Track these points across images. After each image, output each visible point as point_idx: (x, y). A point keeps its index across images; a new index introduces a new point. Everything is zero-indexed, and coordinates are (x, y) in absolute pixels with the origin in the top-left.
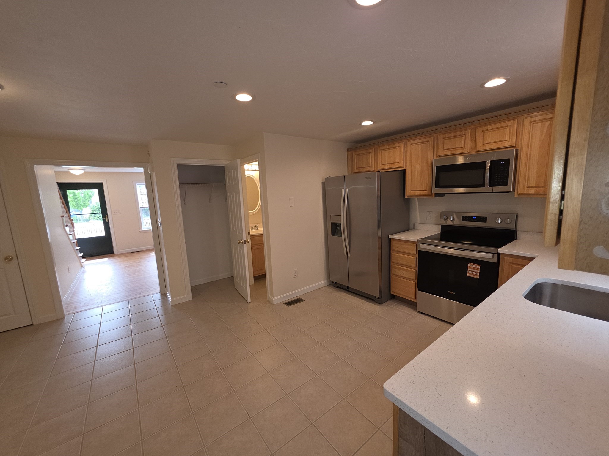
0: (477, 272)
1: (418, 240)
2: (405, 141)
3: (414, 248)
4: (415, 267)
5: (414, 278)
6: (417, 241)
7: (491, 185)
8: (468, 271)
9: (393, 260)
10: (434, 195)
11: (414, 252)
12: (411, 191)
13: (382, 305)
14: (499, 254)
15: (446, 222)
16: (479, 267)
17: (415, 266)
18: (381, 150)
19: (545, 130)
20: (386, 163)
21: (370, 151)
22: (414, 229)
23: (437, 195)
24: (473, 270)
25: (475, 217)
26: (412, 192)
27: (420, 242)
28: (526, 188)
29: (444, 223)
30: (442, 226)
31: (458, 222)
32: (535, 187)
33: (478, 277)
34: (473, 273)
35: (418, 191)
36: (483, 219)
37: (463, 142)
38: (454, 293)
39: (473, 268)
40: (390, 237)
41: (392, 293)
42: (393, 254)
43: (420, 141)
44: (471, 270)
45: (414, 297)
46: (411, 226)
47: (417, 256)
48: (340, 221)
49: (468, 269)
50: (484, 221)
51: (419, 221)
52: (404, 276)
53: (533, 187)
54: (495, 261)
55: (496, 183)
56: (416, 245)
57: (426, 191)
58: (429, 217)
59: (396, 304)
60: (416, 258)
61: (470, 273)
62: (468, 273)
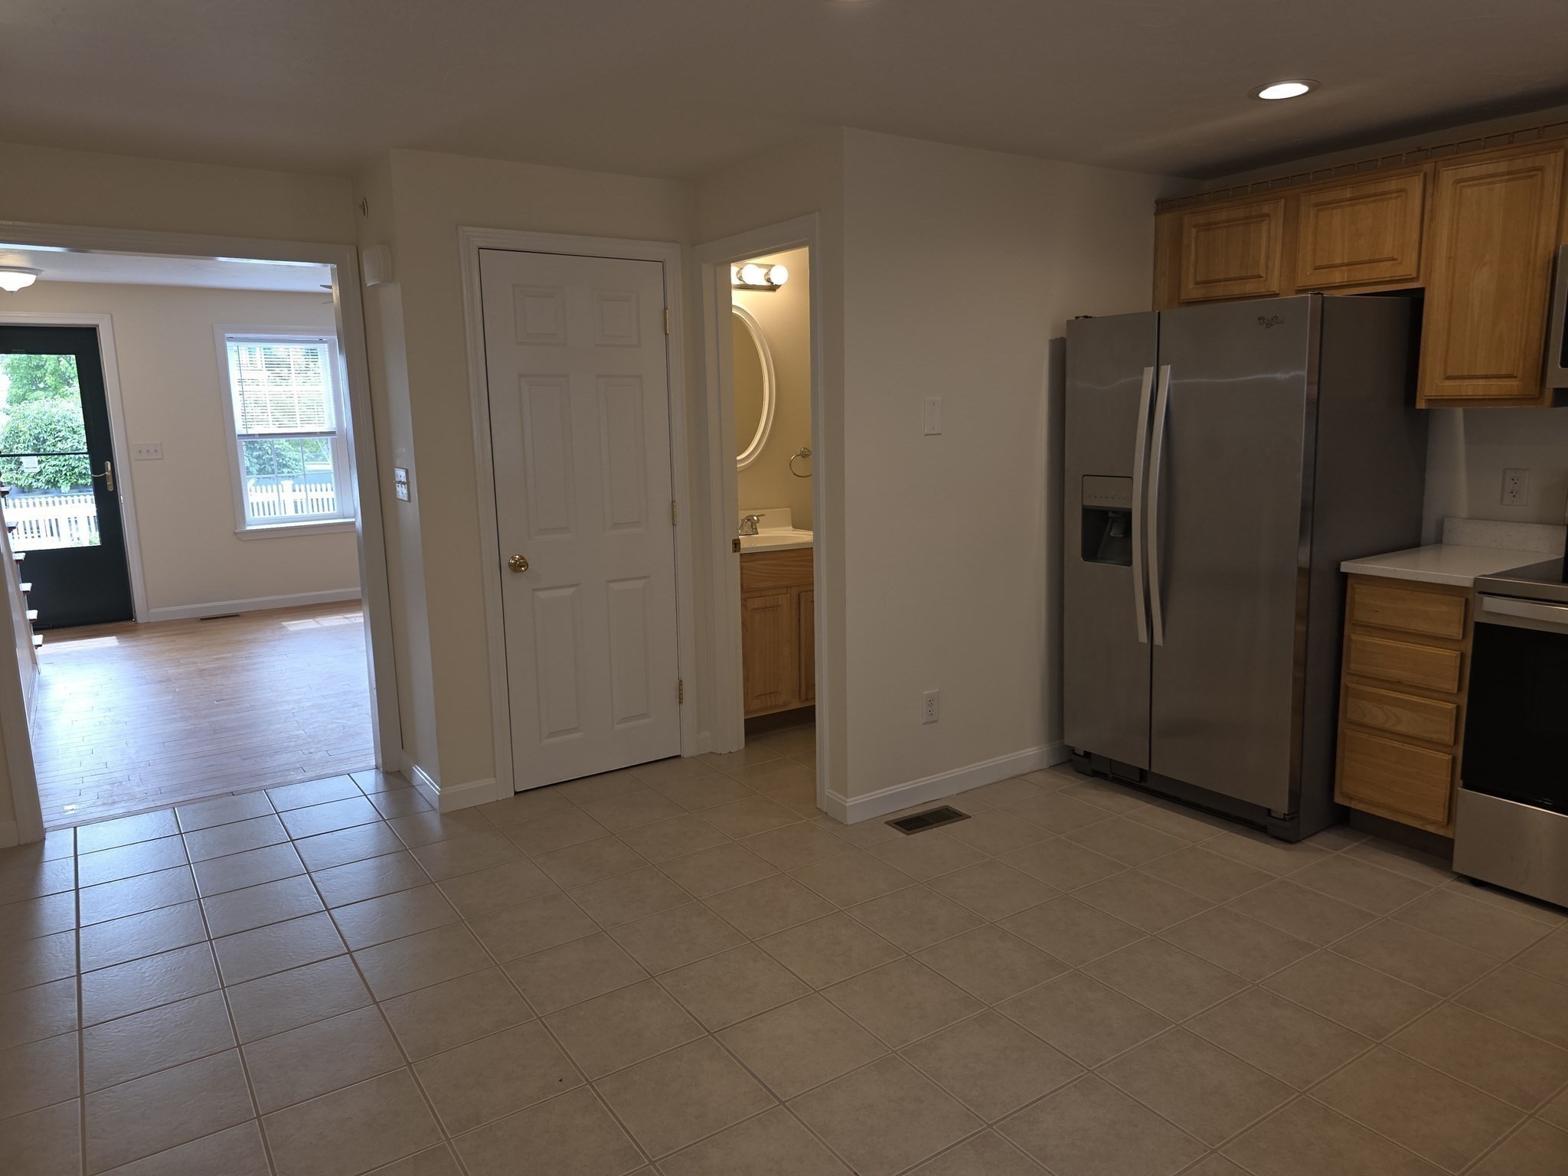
1: (1476, 580)
2: (1428, 167)
3: (1455, 611)
4: (1455, 691)
5: (1449, 739)
6: (1469, 584)
9: (1354, 663)
10: (1549, 394)
11: (1456, 631)
12: (1448, 378)
13: (1299, 845)
17: (1453, 687)
18: (1317, 205)
20: (1338, 261)
21: (1266, 209)
22: (1439, 541)
23: (1562, 397)
26: (1447, 383)
27: (1484, 588)
35: (1475, 382)
40: (1347, 567)
41: (1339, 799)
42: (1355, 638)
43: (1503, 166)
45: (1441, 816)
46: (1428, 531)
47: (1468, 647)
48: (1131, 499)
51: (1464, 509)
52: (1401, 728)
56: (1464, 599)
57: (1518, 379)
58: (1514, 494)
59: (1357, 843)
60: (1462, 656)
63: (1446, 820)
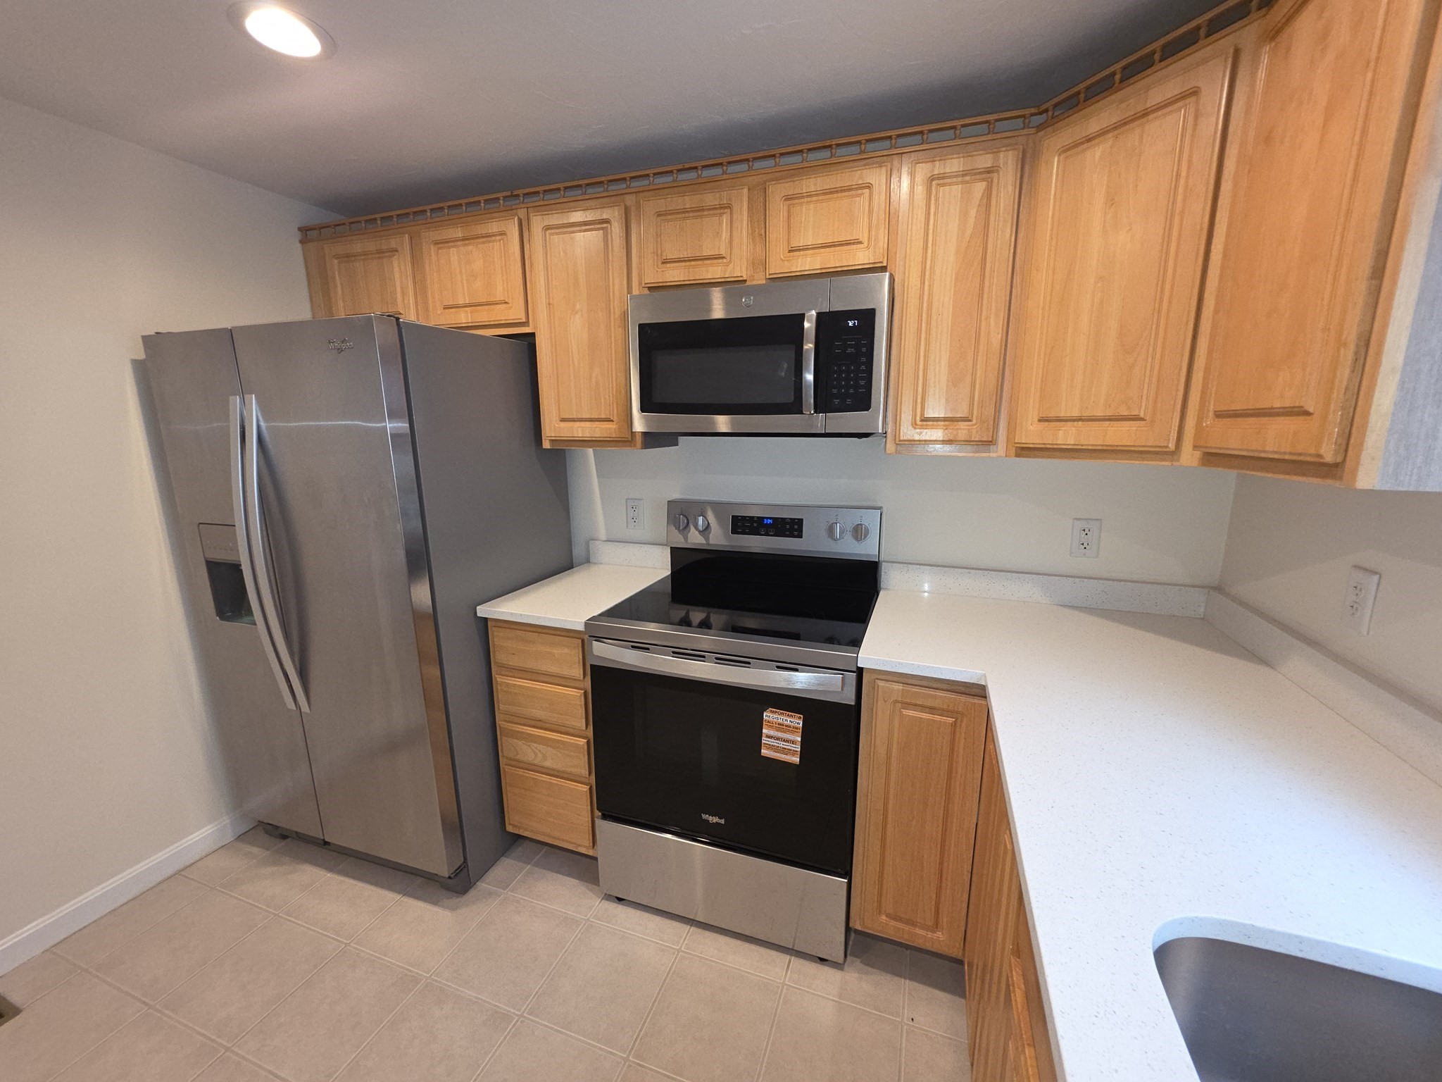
0: (793, 742)
1: (587, 623)
2: (522, 213)
3: (576, 655)
4: (584, 729)
5: (585, 772)
6: (581, 628)
7: (823, 405)
8: (764, 740)
9: (503, 705)
10: (639, 439)
11: (577, 672)
12: (563, 420)
13: (472, 893)
14: (860, 671)
15: (686, 539)
16: (797, 721)
17: (581, 723)
18: (436, 243)
19: (973, 213)
20: (461, 302)
21: (393, 243)
22: (587, 561)
23: (652, 440)
24: (780, 734)
25: (770, 518)
26: (563, 425)
27: (595, 630)
28: (918, 422)
29: (680, 542)
30: (673, 550)
31: (719, 537)
32: (946, 420)
33: (796, 759)
34: (782, 744)
35: (583, 424)
36: (791, 527)
37: (725, 235)
38: (723, 821)
39: (781, 727)
40: (483, 611)
41: (509, 829)
42: (498, 679)
44: (772, 733)
45: (587, 841)
46: (578, 551)
47: (588, 684)
49: (764, 731)
50: (796, 533)
51: (602, 533)
52: (548, 763)
53: (937, 420)
54: (849, 698)
55: (836, 401)
56: (581, 643)
57: (615, 423)
58: (635, 520)
59: (529, 866)
60: (585, 694)
61: (770, 747)
62: (763, 745)
63: (591, 845)
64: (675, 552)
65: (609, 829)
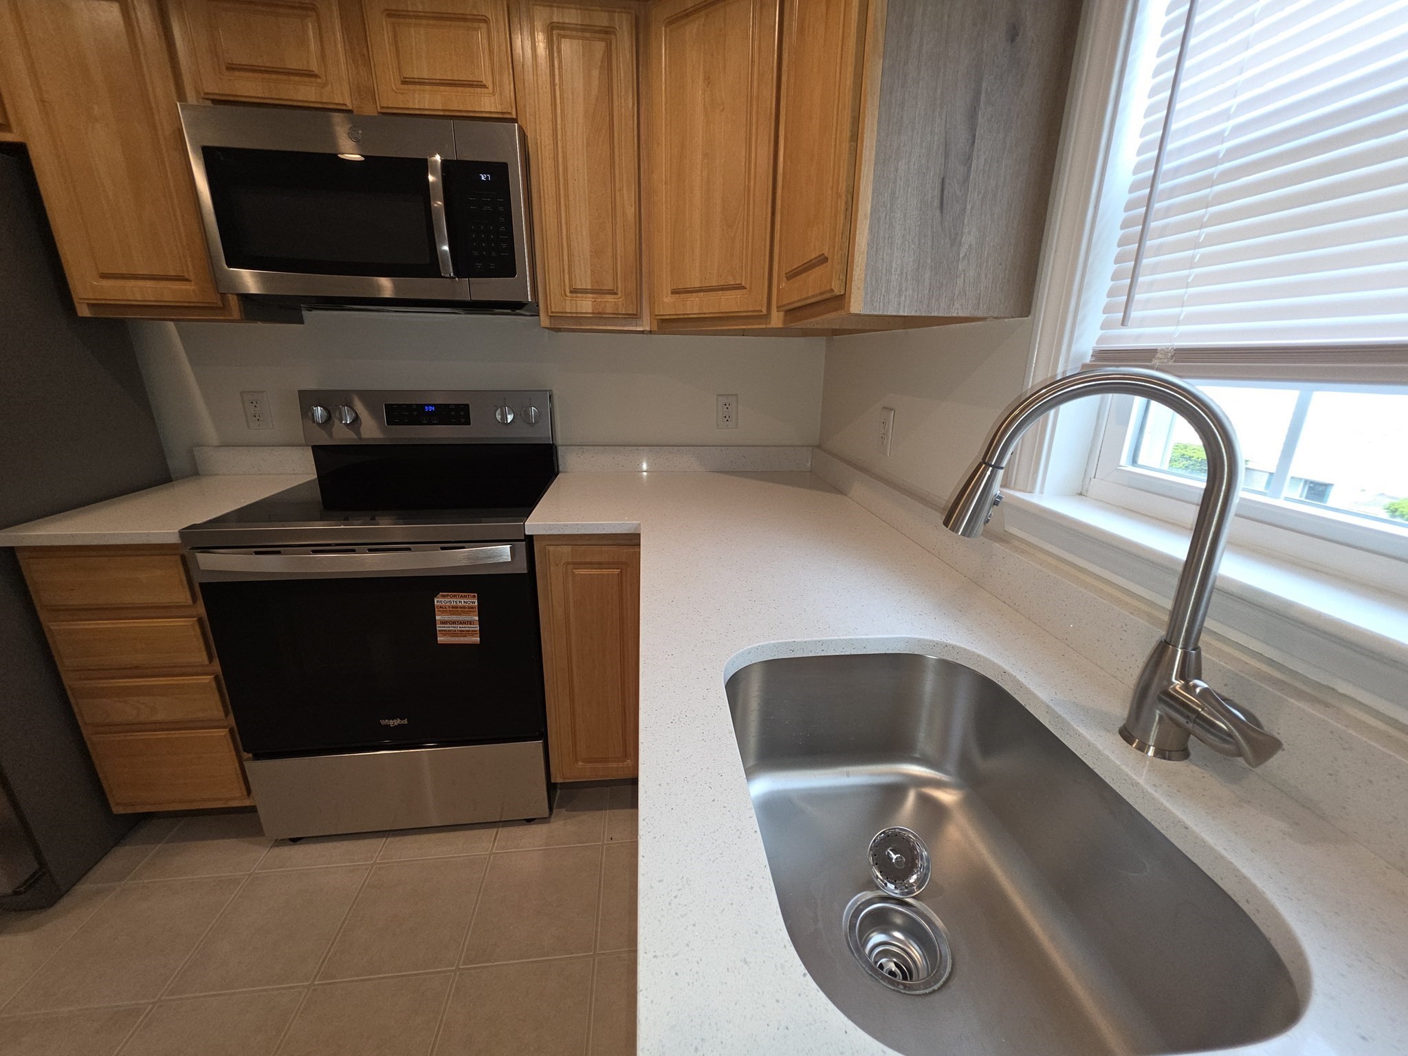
0: (470, 623)
1: (183, 533)
3: (178, 574)
4: (205, 661)
5: (216, 712)
6: (175, 539)
7: (460, 269)
8: (439, 627)
9: (67, 661)
10: (235, 305)
11: (183, 596)
12: (104, 276)
14: (530, 540)
15: (330, 435)
16: (472, 601)
17: (204, 658)
19: (595, 73)
22: (194, 473)
24: (455, 618)
25: (432, 405)
26: (106, 283)
27: (198, 540)
28: (568, 294)
29: (324, 439)
30: (316, 449)
31: (372, 430)
32: (593, 291)
33: (476, 639)
34: (459, 627)
35: (141, 283)
36: (456, 413)
37: (313, 45)
38: (406, 721)
39: (455, 610)
41: (118, 810)
42: (55, 627)
44: (447, 618)
45: (239, 791)
46: (176, 463)
47: (201, 609)
49: (438, 618)
50: (463, 420)
51: (212, 437)
52: (160, 716)
53: (584, 291)
54: (522, 568)
55: (479, 265)
56: (178, 558)
57: (193, 283)
58: (258, 417)
59: (159, 845)
60: (200, 621)
61: (445, 633)
62: (438, 632)
63: (245, 793)
64: (320, 453)
65: (263, 770)
